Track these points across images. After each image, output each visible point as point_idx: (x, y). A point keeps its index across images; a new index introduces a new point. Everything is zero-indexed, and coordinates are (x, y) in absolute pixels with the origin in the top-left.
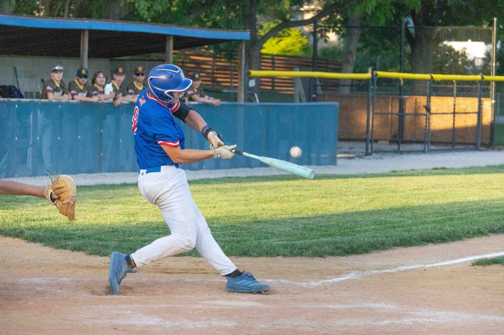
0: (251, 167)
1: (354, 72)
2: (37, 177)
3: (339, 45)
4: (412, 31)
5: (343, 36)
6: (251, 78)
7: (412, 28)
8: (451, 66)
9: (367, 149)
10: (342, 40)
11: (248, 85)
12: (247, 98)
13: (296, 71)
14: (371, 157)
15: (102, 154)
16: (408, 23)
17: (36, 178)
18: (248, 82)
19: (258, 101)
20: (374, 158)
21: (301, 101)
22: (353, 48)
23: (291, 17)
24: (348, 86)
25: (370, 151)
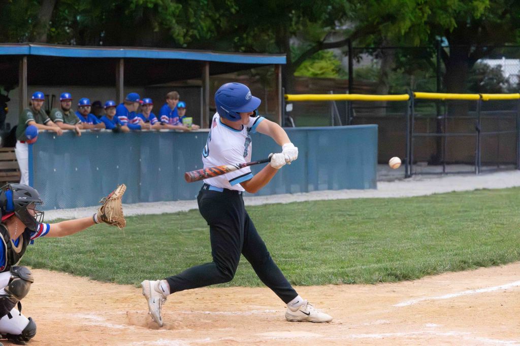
0: (291, 193)
1: (390, 93)
2: (77, 209)
3: (373, 66)
4: (447, 50)
5: (377, 57)
6: (288, 102)
7: (446, 47)
8: (486, 85)
9: (406, 171)
10: (375, 61)
11: (285, 109)
12: (284, 122)
13: (330, 94)
14: (410, 179)
15: (140, 184)
16: (442, 41)
17: (75, 210)
18: (286, 106)
19: (293, 125)
20: (414, 180)
21: (336, 124)
22: (388, 69)
23: (324, 40)
24: (384, 107)
25: (409, 173)
